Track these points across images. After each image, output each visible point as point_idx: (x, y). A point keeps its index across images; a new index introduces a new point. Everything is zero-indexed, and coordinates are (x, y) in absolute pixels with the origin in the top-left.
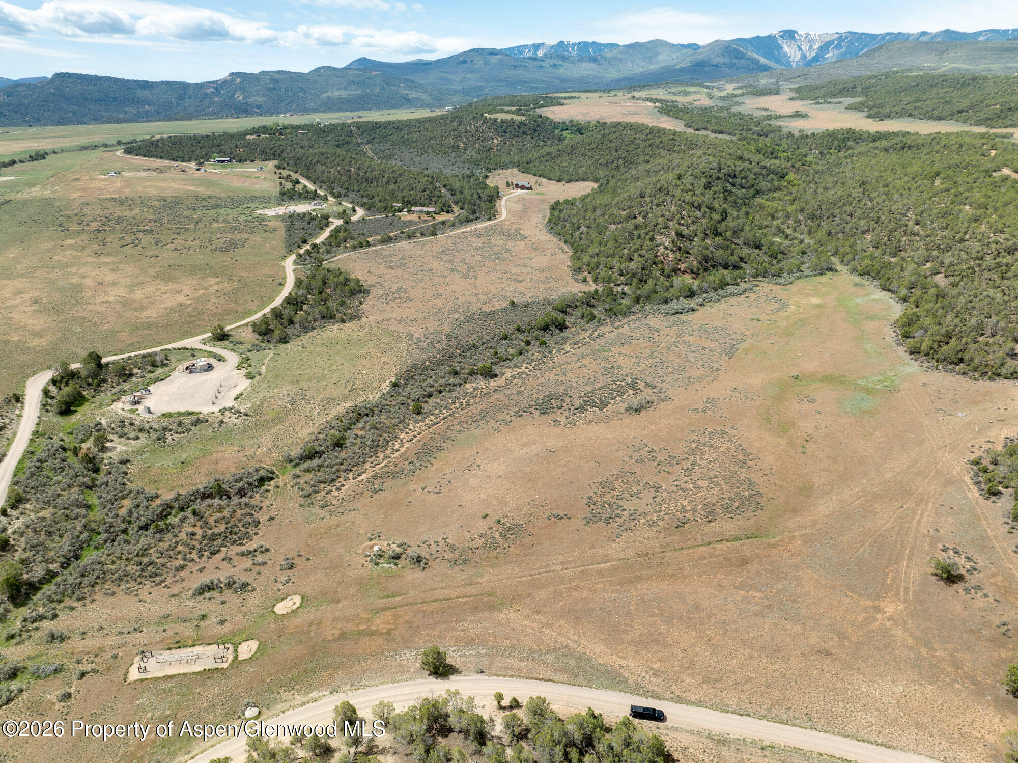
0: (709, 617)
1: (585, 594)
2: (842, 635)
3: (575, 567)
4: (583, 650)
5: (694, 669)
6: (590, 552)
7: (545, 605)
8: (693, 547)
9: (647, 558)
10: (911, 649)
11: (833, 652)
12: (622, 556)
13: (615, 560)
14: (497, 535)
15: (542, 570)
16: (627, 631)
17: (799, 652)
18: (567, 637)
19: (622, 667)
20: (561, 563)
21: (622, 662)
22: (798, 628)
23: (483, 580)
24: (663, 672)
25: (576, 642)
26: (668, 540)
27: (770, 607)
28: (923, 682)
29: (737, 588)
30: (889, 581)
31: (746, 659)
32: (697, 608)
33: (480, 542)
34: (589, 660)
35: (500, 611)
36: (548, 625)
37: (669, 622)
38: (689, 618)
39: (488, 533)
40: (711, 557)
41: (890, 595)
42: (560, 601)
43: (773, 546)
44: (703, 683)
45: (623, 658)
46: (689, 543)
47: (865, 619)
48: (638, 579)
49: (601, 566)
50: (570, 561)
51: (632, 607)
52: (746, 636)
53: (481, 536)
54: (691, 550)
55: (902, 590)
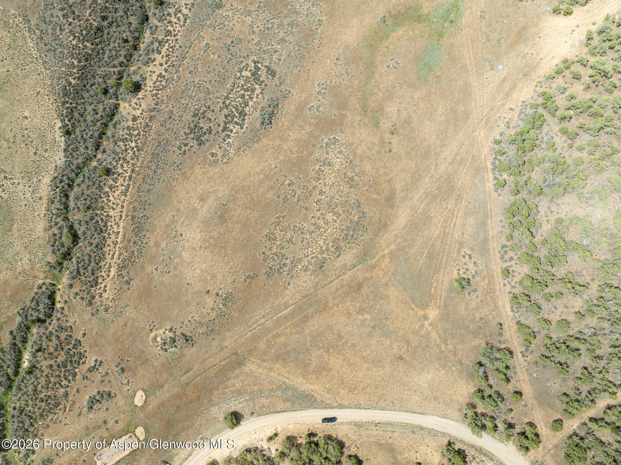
0: (346, 342)
1: (283, 339)
2: (408, 343)
3: (271, 318)
4: (293, 383)
5: (344, 383)
6: (277, 302)
7: (265, 354)
8: (331, 282)
9: (308, 298)
10: (438, 346)
11: (404, 357)
12: (295, 301)
13: (292, 305)
14: (221, 306)
15: (255, 326)
16: (310, 364)
17: (389, 361)
18: (283, 376)
19: (312, 390)
20: (264, 317)
21: (312, 387)
22: (388, 342)
23: (227, 344)
24: (331, 389)
25: (288, 378)
26: (317, 280)
27: (374, 327)
28: (440, 369)
29: (358, 313)
30: (433, 291)
31: (366, 371)
32: (340, 337)
33: (213, 315)
34: (296, 389)
35: (245, 365)
36: (271, 369)
37: (327, 351)
38: (337, 346)
39: (215, 306)
40: (342, 288)
41: (432, 304)
42: (272, 349)
43: (373, 267)
44: (349, 392)
45: (312, 384)
46: (329, 280)
47: (420, 326)
48: (306, 318)
49: (285, 312)
50: (267, 314)
51: (308, 344)
52: (365, 354)
53: (213, 309)
54: (331, 285)
55: (439, 297)
